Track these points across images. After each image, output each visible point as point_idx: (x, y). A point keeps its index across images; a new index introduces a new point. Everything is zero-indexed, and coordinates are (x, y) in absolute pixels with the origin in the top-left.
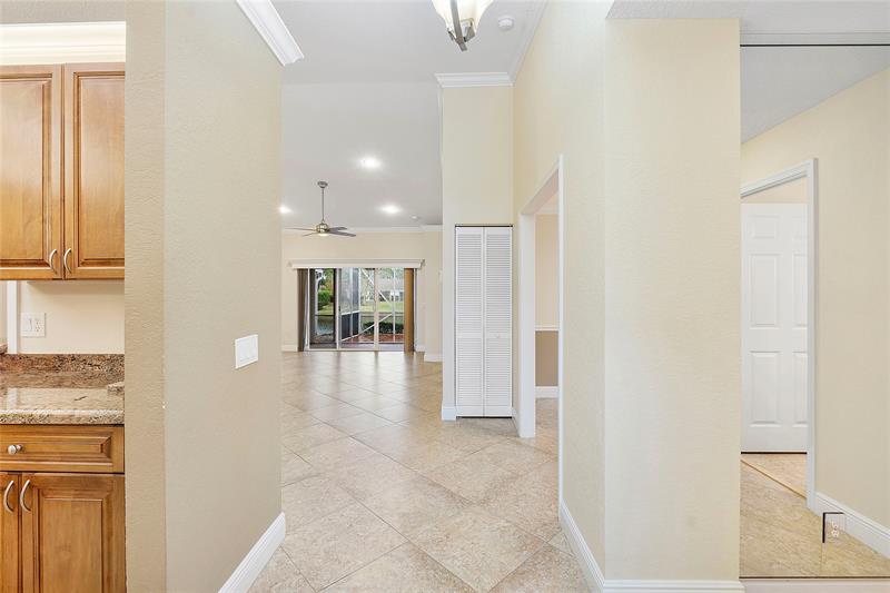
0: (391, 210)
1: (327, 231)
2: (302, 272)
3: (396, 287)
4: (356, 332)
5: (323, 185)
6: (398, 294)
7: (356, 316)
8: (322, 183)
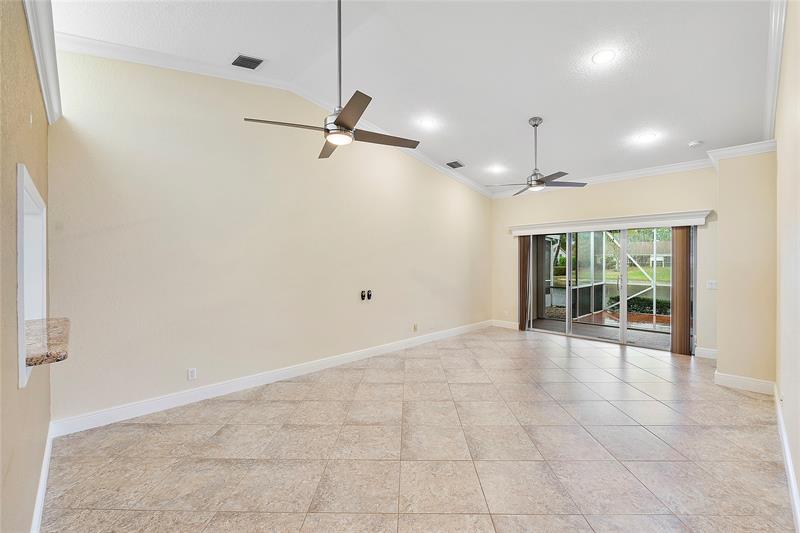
0: (647, 138)
1: (540, 182)
2: (524, 240)
3: (659, 252)
4: (599, 307)
5: (536, 122)
6: (662, 259)
7: (599, 289)
8: (535, 119)
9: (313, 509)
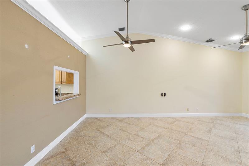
9: (104, 152)
